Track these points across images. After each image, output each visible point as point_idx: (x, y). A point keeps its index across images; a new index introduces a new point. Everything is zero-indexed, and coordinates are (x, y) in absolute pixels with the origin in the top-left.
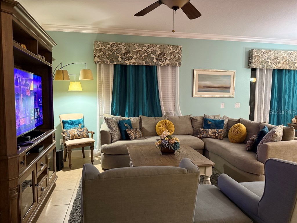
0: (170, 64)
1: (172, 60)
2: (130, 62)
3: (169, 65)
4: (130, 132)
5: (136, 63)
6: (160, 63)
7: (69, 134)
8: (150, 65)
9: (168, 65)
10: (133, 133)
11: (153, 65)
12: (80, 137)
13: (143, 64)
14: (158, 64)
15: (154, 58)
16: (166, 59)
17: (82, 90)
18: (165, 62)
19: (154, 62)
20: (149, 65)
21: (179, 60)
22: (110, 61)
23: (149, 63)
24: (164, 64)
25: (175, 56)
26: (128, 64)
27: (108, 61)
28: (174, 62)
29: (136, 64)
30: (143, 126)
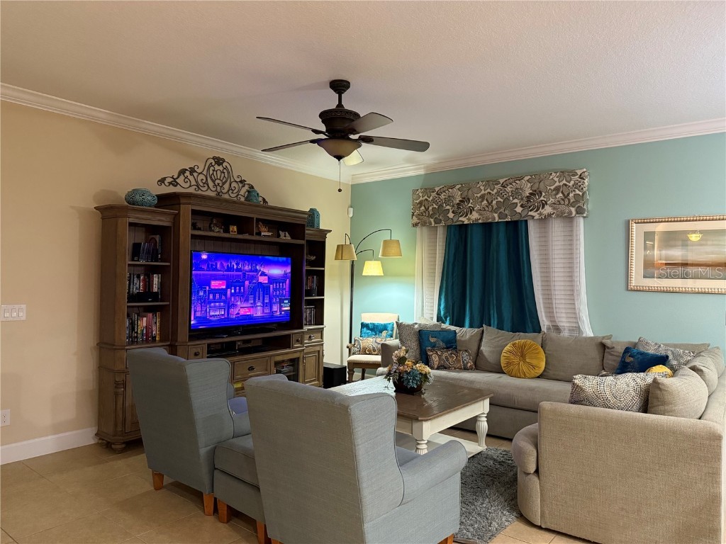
0: (553, 213)
1: (560, 204)
2: (469, 219)
3: (553, 216)
4: (431, 353)
5: (480, 219)
6: (530, 213)
7: (359, 344)
8: (509, 219)
9: (550, 215)
10: (439, 356)
11: (515, 218)
12: (376, 353)
13: (495, 219)
14: (527, 216)
15: (517, 205)
16: (544, 204)
17: (383, 275)
18: (542, 211)
19: (517, 213)
20: (507, 220)
21: (577, 201)
22: (434, 221)
23: (506, 215)
24: (540, 214)
25: (566, 194)
26: (466, 222)
27: (432, 220)
28: (562, 208)
29: (480, 221)
30: (482, 348)
